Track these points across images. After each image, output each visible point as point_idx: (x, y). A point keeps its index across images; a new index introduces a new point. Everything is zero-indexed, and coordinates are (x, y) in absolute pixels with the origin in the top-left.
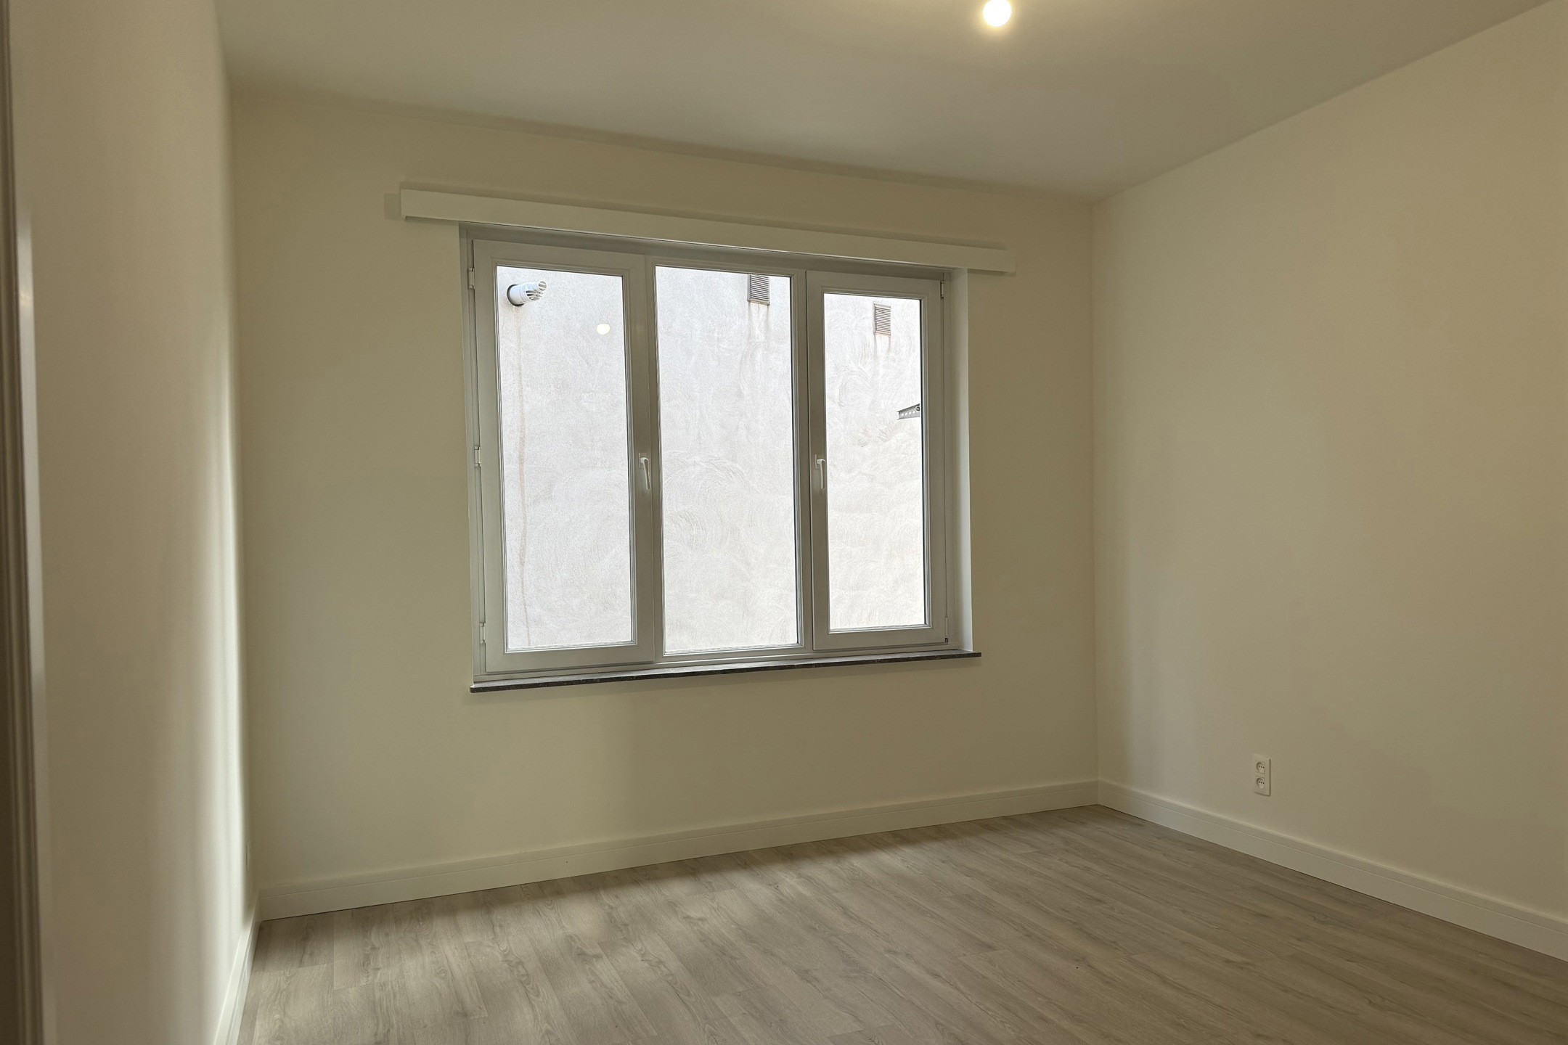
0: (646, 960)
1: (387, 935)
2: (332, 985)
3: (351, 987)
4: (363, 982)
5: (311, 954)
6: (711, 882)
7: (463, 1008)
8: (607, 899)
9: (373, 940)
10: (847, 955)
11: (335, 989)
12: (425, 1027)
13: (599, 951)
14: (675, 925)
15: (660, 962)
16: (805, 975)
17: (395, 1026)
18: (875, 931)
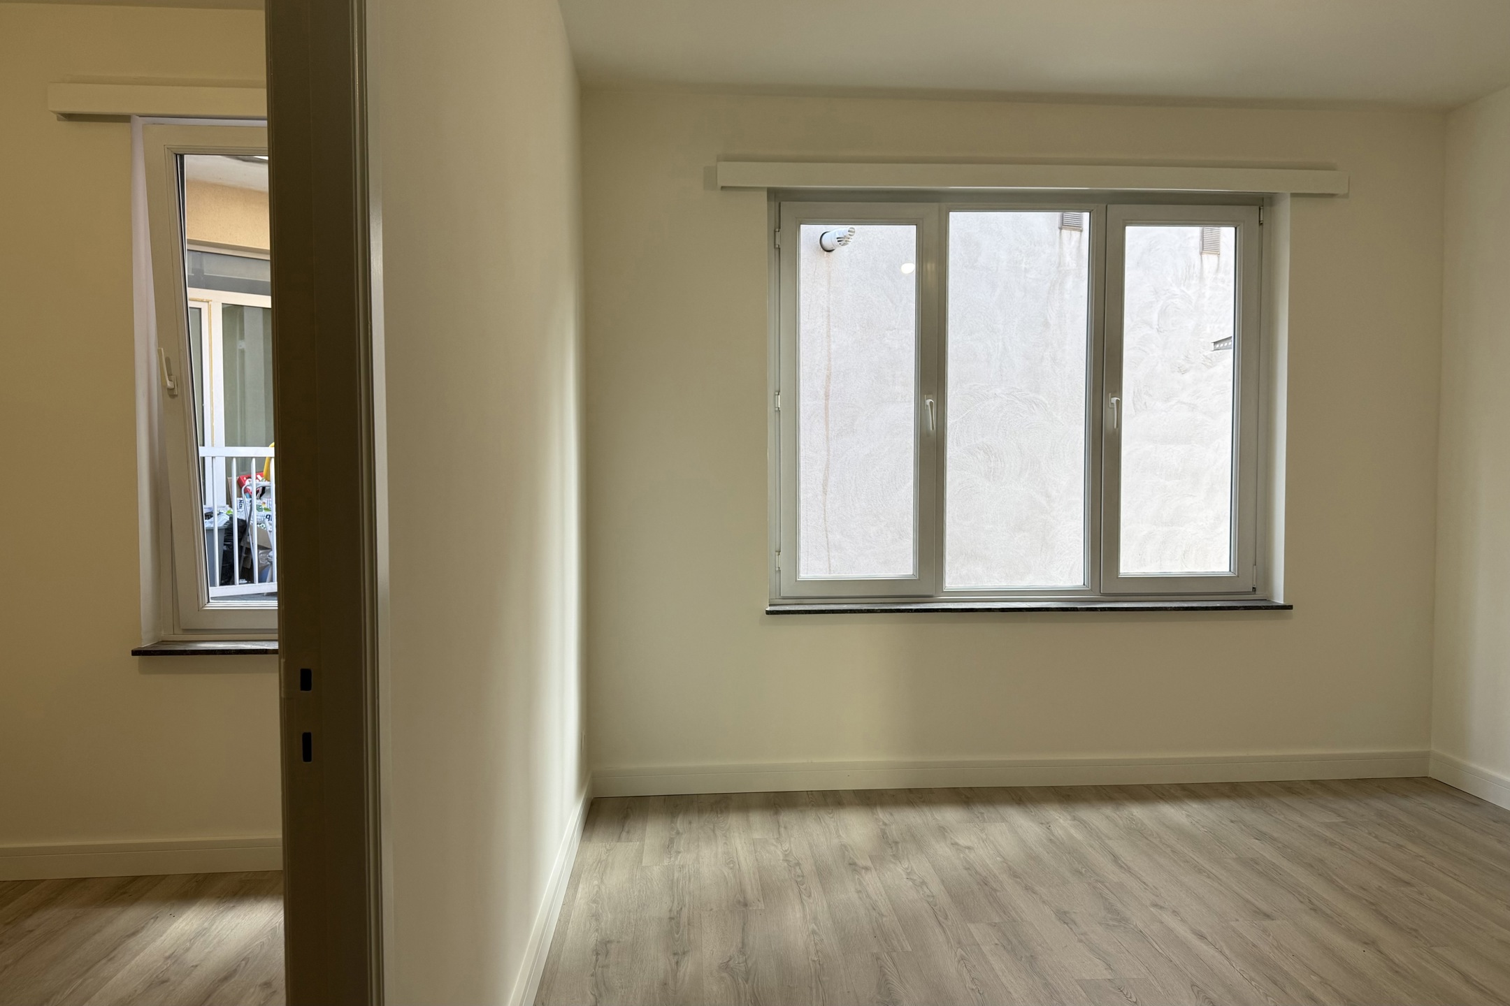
0: (911, 879)
1: (690, 823)
2: (641, 862)
3: (656, 865)
4: (666, 863)
5: (628, 832)
6: (983, 813)
7: (744, 898)
8: (882, 815)
9: (678, 825)
10: (1109, 903)
11: (643, 865)
12: (711, 910)
13: (869, 864)
14: (942, 850)
15: (923, 883)
16: (1063, 917)
17: (687, 906)
18: (1144, 883)
